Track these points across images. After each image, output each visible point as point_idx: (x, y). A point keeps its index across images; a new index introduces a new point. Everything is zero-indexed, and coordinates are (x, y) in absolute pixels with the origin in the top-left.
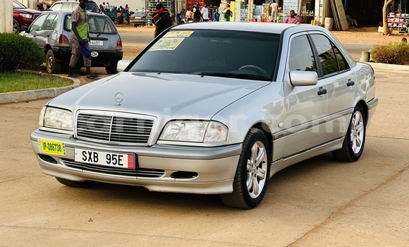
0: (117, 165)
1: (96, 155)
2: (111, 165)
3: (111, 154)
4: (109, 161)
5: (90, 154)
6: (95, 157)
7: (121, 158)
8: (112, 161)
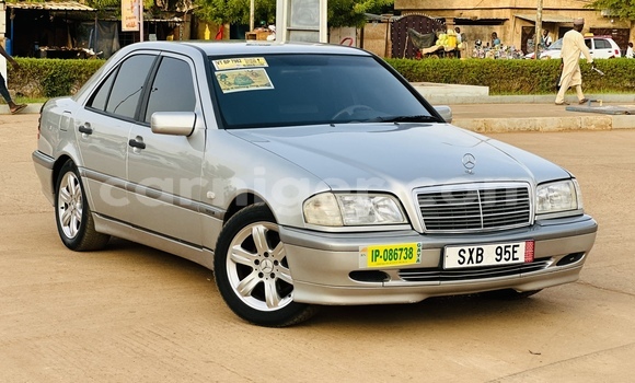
0: (511, 261)
1: (480, 252)
2: (503, 262)
3: (503, 246)
4: (499, 258)
5: (471, 253)
6: (478, 255)
7: (516, 249)
8: (503, 256)
